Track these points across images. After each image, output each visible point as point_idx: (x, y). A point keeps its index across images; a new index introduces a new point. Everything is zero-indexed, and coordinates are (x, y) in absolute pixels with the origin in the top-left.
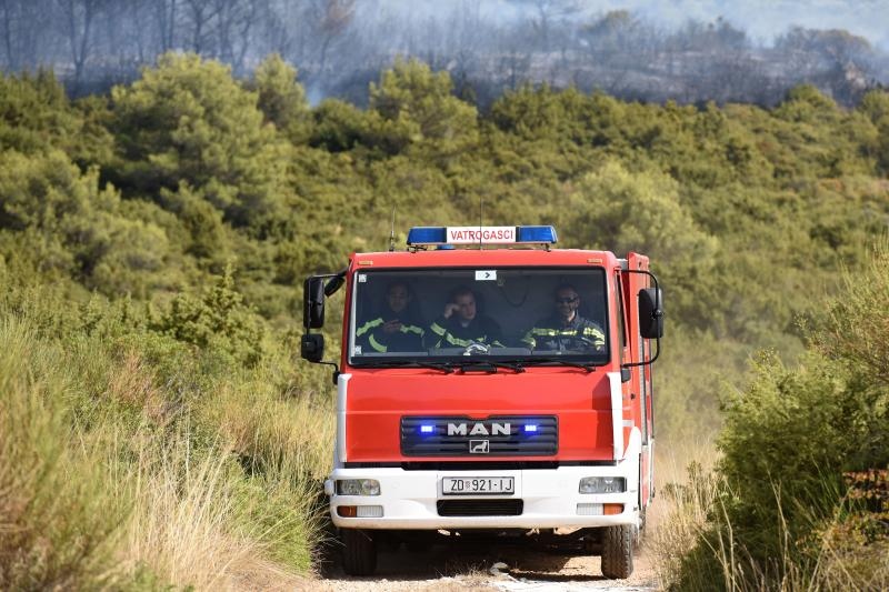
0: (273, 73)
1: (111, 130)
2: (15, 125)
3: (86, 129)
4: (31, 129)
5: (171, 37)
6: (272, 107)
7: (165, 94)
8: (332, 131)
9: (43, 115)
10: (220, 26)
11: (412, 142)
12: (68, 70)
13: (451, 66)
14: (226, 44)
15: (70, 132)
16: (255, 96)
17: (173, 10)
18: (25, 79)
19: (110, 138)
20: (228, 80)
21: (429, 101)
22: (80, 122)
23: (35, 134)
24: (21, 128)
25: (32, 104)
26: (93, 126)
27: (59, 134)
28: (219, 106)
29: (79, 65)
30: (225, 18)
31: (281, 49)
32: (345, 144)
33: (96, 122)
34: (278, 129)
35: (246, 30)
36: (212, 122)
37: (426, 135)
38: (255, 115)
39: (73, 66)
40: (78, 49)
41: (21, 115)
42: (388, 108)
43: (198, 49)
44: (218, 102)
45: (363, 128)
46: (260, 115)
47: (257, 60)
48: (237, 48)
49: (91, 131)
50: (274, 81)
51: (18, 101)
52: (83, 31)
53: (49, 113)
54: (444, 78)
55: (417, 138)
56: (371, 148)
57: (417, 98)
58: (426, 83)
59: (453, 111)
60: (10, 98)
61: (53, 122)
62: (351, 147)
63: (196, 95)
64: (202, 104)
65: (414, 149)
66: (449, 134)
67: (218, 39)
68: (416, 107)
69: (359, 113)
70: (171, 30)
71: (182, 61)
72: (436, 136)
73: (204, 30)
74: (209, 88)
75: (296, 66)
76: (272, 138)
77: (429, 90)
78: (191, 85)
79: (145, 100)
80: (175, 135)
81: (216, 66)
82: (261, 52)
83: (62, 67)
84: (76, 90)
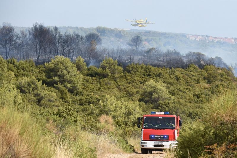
0: (79, 60)
1: (45, 73)
2: (24, 71)
3: (39, 72)
4: (28, 72)
5: (57, 53)
6: (79, 68)
7: (56, 65)
8: (92, 73)
9: (30, 69)
10: (68, 50)
11: (109, 75)
12: (35, 59)
13: (117, 59)
14: (69, 54)
15: (36, 73)
16: (75, 65)
17: (58, 47)
18: (27, 61)
19: (44, 74)
20: (70, 62)
21: (112, 66)
22: (38, 70)
23: (28, 73)
24: (26, 72)
25: (28, 66)
26: (40, 71)
27: (33, 73)
28: (68, 67)
29: (38, 58)
30: (69, 49)
31: (81, 55)
32: (94, 75)
33: (41, 70)
34: (80, 72)
35: (73, 51)
36: (66, 70)
37: (112, 74)
39: (37, 59)
40: (38, 55)
41: (26, 69)
42: (104, 68)
43: (63, 55)
44: (67, 66)
45: (98, 72)
46: (76, 69)
47: (76, 57)
48: (71, 55)
49: (40, 72)
50: (80, 62)
51: (25, 66)
52: (39, 51)
53: (32, 69)
54: (116, 61)
55: (110, 74)
56: (100, 76)
57: (110, 66)
58: (112, 63)
59: (118, 69)
60: (23, 65)
61: (32, 70)
62: (95, 76)
63: (63, 65)
64: (64, 67)
65: (109, 77)
66: (117, 74)
67: (67, 53)
68: (110, 68)
69: (97, 69)
70: (57, 51)
71: (60, 58)
72: (114, 74)
73: (64, 51)
74: (66, 63)
75: (84, 59)
76: (79, 74)
77: (113, 64)
78: (62, 63)
79: (52, 66)
80: (58, 73)
81: (67, 59)
82: (77, 56)
83: (34, 59)
84: (37, 63)
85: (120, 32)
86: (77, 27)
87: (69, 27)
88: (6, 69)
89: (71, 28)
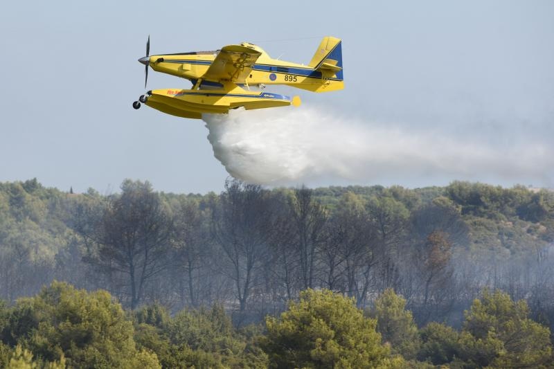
0: (388, 304)
1: (266, 351)
2: (194, 348)
3: (247, 350)
4: (206, 351)
5: (311, 278)
6: (387, 329)
7: (305, 322)
8: (435, 347)
9: (216, 340)
10: (348, 268)
11: (498, 356)
12: (234, 306)
13: (527, 296)
14: (352, 282)
15: (235, 353)
16: (375, 322)
17: (312, 257)
18: (203, 314)
19: (266, 356)
20: (353, 309)
21: (510, 323)
22: (244, 345)
23: (209, 354)
24: (199, 350)
25: (208, 331)
26: (252, 347)
27: (227, 354)
28: (346, 328)
29: (242, 301)
30: (352, 263)
31: (395, 285)
32: (446, 358)
33: (255, 344)
34: (393, 347)
35: (368, 271)
36: (341, 342)
37: (509, 351)
38: (375, 335)
39: (238, 302)
40: (242, 290)
41: (200, 340)
42: (479, 330)
43: (331, 286)
44: (344, 325)
45: (459, 346)
46: (380, 336)
47: (376, 294)
48: (360, 285)
49: (252, 351)
50: (390, 309)
51: (197, 330)
52: (246, 276)
53: (221, 339)
54: (523, 305)
55: (502, 352)
56: (466, 361)
57: (501, 321)
58: (508, 309)
59: (530, 331)
60: (192, 328)
61: (223, 345)
62: (450, 360)
63: (327, 323)
64: (333, 328)
65: (500, 362)
66: (528, 350)
67: (346, 279)
68: (501, 328)
69: (456, 334)
70: (311, 272)
71: (320, 296)
72: (518, 351)
73: (336, 272)
74: (337, 315)
75: (406, 297)
76: (388, 353)
77: (512, 315)
78: (323, 314)
79: (290, 327)
80: (313, 353)
81: (344, 299)
82: (379, 288)
83: (230, 304)
84: (239, 320)
85: (536, 198)
86: (379, 188)
87: (350, 188)
88: (131, 344)
89: (358, 190)
